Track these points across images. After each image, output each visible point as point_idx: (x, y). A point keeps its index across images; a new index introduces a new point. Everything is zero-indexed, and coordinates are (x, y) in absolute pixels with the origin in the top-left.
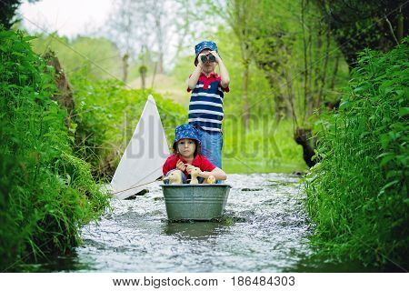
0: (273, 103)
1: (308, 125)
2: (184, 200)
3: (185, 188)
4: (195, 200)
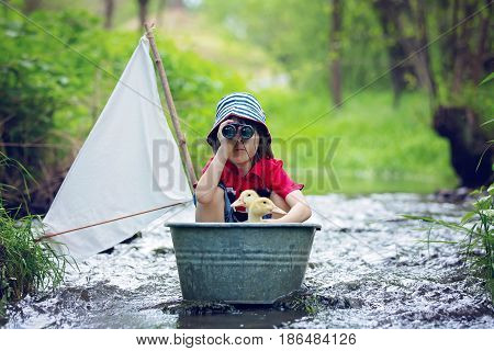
0: (385, 61)
1: (460, 101)
2: (222, 259)
3: (226, 233)
4: (248, 259)
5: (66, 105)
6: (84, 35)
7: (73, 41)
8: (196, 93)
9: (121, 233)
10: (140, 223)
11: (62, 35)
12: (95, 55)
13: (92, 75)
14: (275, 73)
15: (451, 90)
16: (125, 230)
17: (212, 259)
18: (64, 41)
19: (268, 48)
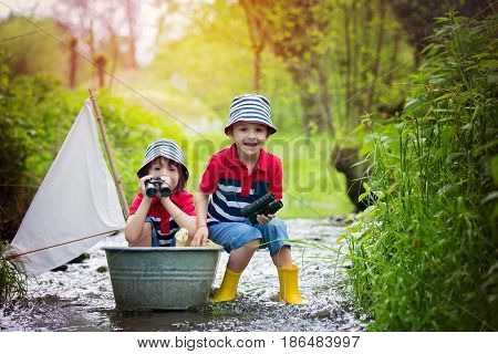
0: (300, 111)
1: (353, 142)
2: (145, 276)
3: (148, 255)
4: (165, 275)
5: (35, 151)
6: (50, 94)
7: (41, 99)
8: (141, 139)
9: (70, 254)
10: (85, 245)
11: (34, 95)
12: (58, 111)
13: (56, 126)
14: (211, 119)
15: (346, 134)
16: (73, 251)
17: (138, 275)
18: (36, 99)
19: (204, 99)
